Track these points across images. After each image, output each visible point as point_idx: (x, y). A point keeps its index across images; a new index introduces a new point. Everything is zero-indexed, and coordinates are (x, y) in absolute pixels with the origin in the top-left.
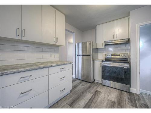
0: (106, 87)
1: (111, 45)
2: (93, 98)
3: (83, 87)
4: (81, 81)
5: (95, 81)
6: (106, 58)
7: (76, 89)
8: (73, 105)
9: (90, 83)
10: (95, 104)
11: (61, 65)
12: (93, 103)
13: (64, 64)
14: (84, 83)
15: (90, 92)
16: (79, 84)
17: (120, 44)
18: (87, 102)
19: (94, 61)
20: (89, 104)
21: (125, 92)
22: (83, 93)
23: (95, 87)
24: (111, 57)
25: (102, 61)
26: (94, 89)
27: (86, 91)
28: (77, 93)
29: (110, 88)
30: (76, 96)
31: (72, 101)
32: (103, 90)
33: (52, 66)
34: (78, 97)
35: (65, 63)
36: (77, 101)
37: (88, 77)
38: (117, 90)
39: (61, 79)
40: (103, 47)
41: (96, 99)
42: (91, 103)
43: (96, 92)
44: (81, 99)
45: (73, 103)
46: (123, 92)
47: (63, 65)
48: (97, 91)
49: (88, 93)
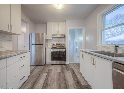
0: (54, 65)
1: (56, 37)
2: (48, 75)
3: (38, 70)
4: (35, 66)
5: (47, 63)
6: (53, 46)
7: (33, 74)
8: (34, 87)
9: (44, 65)
10: (50, 78)
11: (20, 54)
12: (49, 78)
13: (24, 53)
14: (38, 67)
15: (45, 72)
16: (35, 69)
17: (61, 37)
18: (45, 79)
19: (46, 48)
20: (46, 80)
21: (64, 65)
22: (40, 74)
23: (48, 67)
24: (56, 45)
25: (51, 48)
26: (47, 69)
27: (42, 72)
28: (35, 76)
29: (56, 65)
30: (35, 78)
31: (32, 84)
32: (53, 68)
33: (11, 56)
34: (37, 79)
35: (24, 51)
36: (37, 82)
37: (41, 61)
38: (60, 65)
39: (21, 68)
40: (52, 38)
41: (50, 75)
42: (48, 78)
43: (49, 71)
44: (40, 79)
45: (33, 85)
46: (63, 65)
47: (22, 54)
48: (49, 69)
49: (44, 73)
